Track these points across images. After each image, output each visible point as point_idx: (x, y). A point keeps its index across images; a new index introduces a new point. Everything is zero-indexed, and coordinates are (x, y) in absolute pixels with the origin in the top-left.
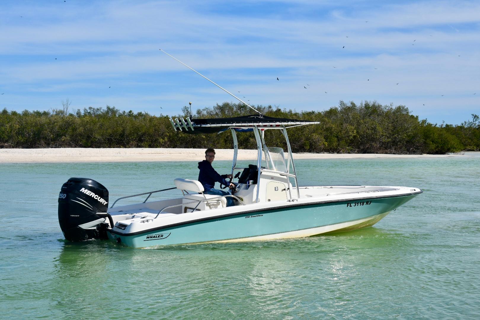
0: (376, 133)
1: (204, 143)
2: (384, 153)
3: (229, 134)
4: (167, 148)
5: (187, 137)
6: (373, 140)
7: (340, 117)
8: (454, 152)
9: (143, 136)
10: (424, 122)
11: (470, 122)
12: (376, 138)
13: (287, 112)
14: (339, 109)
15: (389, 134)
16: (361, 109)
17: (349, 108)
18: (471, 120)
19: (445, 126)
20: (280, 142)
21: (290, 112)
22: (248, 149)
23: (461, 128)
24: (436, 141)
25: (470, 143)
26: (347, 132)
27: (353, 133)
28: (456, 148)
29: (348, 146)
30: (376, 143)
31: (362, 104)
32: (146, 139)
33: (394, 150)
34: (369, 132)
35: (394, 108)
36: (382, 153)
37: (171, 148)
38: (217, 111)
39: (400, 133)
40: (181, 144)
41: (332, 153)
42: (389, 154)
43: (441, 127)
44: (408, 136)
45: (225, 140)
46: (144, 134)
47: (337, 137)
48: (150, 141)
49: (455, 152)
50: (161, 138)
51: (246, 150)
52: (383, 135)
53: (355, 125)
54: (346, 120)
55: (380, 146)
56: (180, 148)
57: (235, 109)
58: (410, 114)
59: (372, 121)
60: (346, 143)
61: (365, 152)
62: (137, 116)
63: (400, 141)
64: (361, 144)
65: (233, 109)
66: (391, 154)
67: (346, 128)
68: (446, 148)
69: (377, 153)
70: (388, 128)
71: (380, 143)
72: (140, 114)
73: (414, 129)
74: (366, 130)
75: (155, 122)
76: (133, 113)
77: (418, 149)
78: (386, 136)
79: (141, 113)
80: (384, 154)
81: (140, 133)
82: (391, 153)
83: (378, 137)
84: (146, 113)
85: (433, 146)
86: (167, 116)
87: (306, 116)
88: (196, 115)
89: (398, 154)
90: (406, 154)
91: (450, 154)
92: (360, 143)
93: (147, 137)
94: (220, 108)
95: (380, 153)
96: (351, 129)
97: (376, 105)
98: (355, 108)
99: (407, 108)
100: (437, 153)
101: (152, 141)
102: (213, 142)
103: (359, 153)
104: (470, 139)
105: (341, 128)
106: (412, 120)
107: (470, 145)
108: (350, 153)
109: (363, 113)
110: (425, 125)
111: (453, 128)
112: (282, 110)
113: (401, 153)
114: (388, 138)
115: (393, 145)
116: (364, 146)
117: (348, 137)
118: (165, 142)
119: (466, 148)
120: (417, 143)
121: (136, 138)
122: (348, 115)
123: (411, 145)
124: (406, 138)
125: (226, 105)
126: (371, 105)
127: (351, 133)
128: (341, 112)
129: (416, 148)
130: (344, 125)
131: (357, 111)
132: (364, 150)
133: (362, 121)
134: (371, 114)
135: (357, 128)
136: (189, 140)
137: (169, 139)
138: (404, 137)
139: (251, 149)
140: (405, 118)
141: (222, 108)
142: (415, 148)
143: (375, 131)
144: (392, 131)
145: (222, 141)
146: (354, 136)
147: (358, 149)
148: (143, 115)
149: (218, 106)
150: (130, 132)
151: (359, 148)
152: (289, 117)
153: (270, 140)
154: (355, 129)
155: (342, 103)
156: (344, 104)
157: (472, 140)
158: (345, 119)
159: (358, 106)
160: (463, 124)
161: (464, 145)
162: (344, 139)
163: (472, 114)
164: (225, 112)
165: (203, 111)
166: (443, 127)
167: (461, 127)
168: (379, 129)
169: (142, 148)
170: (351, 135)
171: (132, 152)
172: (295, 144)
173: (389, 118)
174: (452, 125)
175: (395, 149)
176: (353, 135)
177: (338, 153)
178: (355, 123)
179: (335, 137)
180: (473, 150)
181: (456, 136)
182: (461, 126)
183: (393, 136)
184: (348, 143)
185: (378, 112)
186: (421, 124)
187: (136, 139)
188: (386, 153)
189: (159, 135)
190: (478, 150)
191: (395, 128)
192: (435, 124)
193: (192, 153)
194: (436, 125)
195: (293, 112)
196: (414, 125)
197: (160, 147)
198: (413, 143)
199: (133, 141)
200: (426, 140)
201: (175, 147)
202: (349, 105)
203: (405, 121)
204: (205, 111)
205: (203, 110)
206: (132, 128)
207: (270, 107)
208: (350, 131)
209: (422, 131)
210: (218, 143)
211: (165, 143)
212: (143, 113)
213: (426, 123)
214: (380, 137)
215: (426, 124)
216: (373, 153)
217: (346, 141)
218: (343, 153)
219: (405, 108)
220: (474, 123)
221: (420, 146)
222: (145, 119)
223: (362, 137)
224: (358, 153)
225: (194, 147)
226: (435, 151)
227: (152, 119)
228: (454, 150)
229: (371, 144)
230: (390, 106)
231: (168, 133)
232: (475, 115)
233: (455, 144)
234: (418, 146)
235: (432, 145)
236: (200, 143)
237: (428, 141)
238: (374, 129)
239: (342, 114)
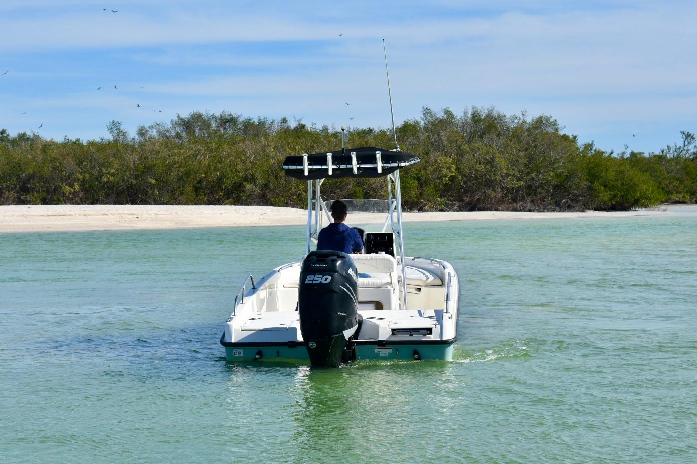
0: (495, 171)
1: (153, 194)
2: (510, 209)
3: (203, 176)
4: (79, 204)
5: (118, 183)
6: (489, 184)
7: (424, 140)
8: (646, 207)
9: (28, 180)
10: (589, 147)
11: (678, 147)
12: (495, 180)
13: (319, 131)
14: (422, 123)
15: (521, 172)
16: (463, 125)
17: (441, 121)
18: (680, 143)
19: (629, 156)
20: (304, 191)
21: (325, 130)
22: (242, 205)
23: (661, 159)
24: (613, 186)
25: (678, 187)
26: (438, 169)
27: (450, 172)
28: (650, 199)
29: (440, 197)
30: (495, 191)
31: (465, 113)
32: (36, 186)
33: (529, 205)
34: (482, 168)
35: (529, 120)
36: (507, 210)
37: (87, 206)
38: (178, 130)
39: (542, 171)
40: (108, 195)
41: (408, 212)
42: (520, 211)
43: (622, 157)
44: (557, 175)
45: (195, 187)
46: (31, 177)
47: (418, 179)
48: (43, 191)
49: (648, 205)
50: (66, 185)
51: (237, 207)
52: (507, 175)
53: (454, 156)
54: (436, 146)
55: (502, 197)
56: (104, 204)
57: (214, 125)
58: (561, 133)
59: (486, 146)
60: (437, 191)
61: (472, 209)
62: (17, 142)
63: (541, 186)
64: (466, 192)
65: (209, 125)
66: (525, 211)
67: (436, 161)
68: (631, 200)
69: (497, 210)
70: (517, 161)
71: (502, 191)
72: (22, 137)
73: (569, 162)
74: (474, 166)
75: (54, 153)
76: (8, 136)
77: (577, 202)
78: (514, 176)
79: (24, 135)
80: (512, 211)
81: (24, 175)
82: (523, 210)
83: (498, 178)
84: (36, 134)
85: (605, 196)
86: (78, 140)
87: (356, 139)
88: (137, 137)
89: (538, 211)
90: (554, 211)
91: (640, 210)
92: (464, 191)
93: (38, 183)
94: (184, 125)
95: (503, 211)
96: (445, 163)
97: (495, 114)
98: (453, 121)
99: (556, 121)
100: (613, 208)
101: (48, 191)
102: (172, 192)
103: (462, 211)
104: (677, 180)
105: (426, 162)
106: (564, 144)
107: (677, 193)
108: (444, 211)
109: (468, 131)
110: (590, 154)
111: (645, 159)
112: (309, 127)
113: (544, 209)
114: (518, 180)
115: (528, 195)
116: (470, 197)
117: (440, 178)
118: (75, 192)
119: (670, 199)
120: (575, 190)
121: (15, 185)
122: (438, 135)
123: (564, 193)
124: (553, 180)
125: (197, 118)
126: (483, 115)
127: (445, 172)
128: (426, 129)
129: (572, 201)
130: (433, 155)
131: (457, 128)
132: (471, 204)
133: (466, 147)
134: (484, 134)
135: (457, 162)
136: (124, 189)
137: (83, 186)
138: (550, 179)
139: (248, 205)
140: (550, 140)
141: (188, 122)
142: (570, 200)
143: (492, 167)
144: (526, 166)
145: (189, 189)
146: (452, 177)
147: (460, 202)
148: (28, 138)
149: (181, 119)
150: (3, 174)
151: (461, 200)
152: (322, 140)
153: (286, 187)
154: (452, 163)
155: (427, 112)
156: (430, 113)
157: (682, 182)
158: (432, 144)
159: (458, 118)
160: (665, 152)
161: (666, 191)
162: (431, 182)
163: (682, 131)
164: (194, 132)
165: (150, 131)
166: (625, 158)
167: (661, 156)
168: (501, 162)
169: (27, 204)
170: (446, 174)
171: (8, 214)
172: (335, 193)
173: (519, 142)
174: (643, 153)
175: (532, 202)
176: (450, 174)
177: (421, 210)
178: (454, 152)
179: (414, 178)
180: (684, 203)
181: (650, 175)
182: (661, 154)
183: (528, 176)
184: (439, 191)
185: (496, 128)
186: (583, 152)
187: (15, 187)
188: (515, 210)
189: (62, 179)
190: (694, 201)
191: (531, 159)
192: (609, 151)
193: (129, 214)
194: (612, 153)
195: (330, 131)
196: (569, 154)
197: (65, 204)
198: (566, 190)
199: (9, 192)
200: (592, 183)
201: (94, 202)
202: (441, 115)
203: (551, 145)
204: (155, 131)
205: (150, 127)
206: (8, 164)
207: (284, 121)
208: (443, 168)
209: (584, 166)
210: (182, 194)
211: (75, 194)
212: (29, 134)
213: (591, 149)
214: (504, 179)
215: (593, 152)
216: (490, 210)
217: (435, 187)
218: (430, 211)
219: (552, 120)
220: (686, 148)
221: (581, 196)
222: (33, 147)
223: (468, 178)
224: (460, 209)
225: (134, 202)
226: (610, 204)
227: (47, 147)
228: (648, 202)
229: (485, 192)
230: (521, 116)
231: (81, 174)
232: (686, 134)
233: (648, 190)
234: (577, 196)
235: (605, 193)
236: (145, 193)
237: (596, 185)
238: (491, 163)
239: (427, 134)
